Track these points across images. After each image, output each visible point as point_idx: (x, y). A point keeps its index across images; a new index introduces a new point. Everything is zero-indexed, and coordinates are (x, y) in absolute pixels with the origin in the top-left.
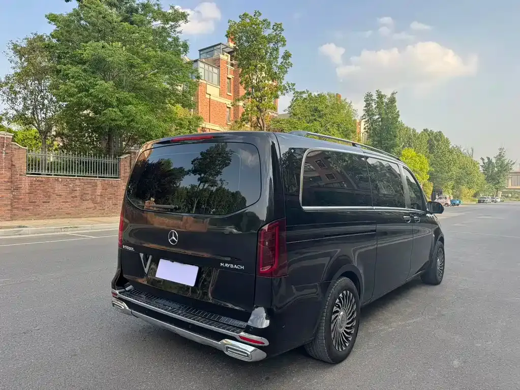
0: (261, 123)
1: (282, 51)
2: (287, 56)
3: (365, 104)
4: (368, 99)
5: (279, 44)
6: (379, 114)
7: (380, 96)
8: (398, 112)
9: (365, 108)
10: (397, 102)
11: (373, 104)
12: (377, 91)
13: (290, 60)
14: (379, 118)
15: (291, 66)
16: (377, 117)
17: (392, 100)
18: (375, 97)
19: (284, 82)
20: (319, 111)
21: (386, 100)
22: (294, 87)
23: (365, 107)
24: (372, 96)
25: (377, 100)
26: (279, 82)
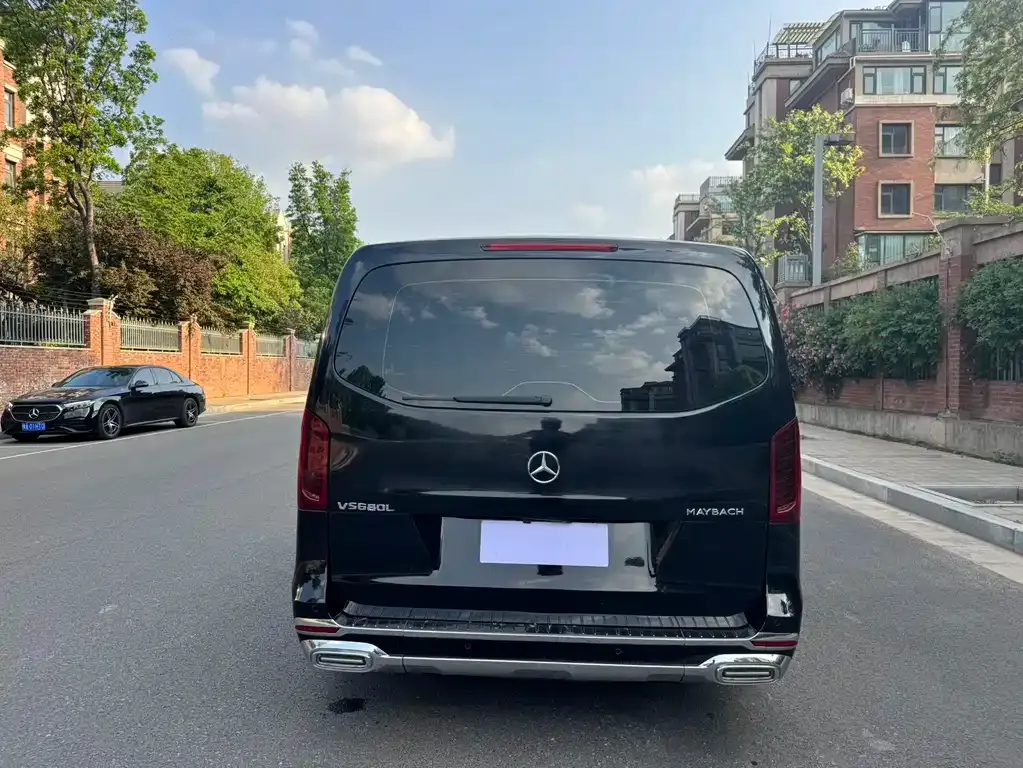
0: (81, 201)
1: (132, 40)
2: (144, 54)
3: (290, 185)
4: (296, 176)
5: (129, 25)
6: (320, 209)
7: (321, 176)
8: (354, 210)
9: (291, 194)
10: (351, 191)
11: (307, 188)
12: (314, 163)
13: (151, 65)
14: (319, 218)
15: (155, 81)
16: (317, 215)
17: (343, 187)
18: (310, 174)
19: (137, 112)
20: (220, 190)
21: (331, 184)
22: (159, 127)
23: (292, 192)
24: (303, 171)
25: (315, 181)
26: (124, 109)
